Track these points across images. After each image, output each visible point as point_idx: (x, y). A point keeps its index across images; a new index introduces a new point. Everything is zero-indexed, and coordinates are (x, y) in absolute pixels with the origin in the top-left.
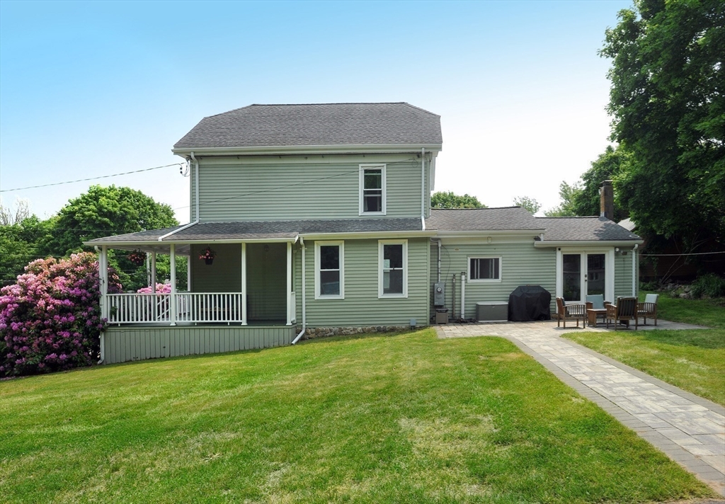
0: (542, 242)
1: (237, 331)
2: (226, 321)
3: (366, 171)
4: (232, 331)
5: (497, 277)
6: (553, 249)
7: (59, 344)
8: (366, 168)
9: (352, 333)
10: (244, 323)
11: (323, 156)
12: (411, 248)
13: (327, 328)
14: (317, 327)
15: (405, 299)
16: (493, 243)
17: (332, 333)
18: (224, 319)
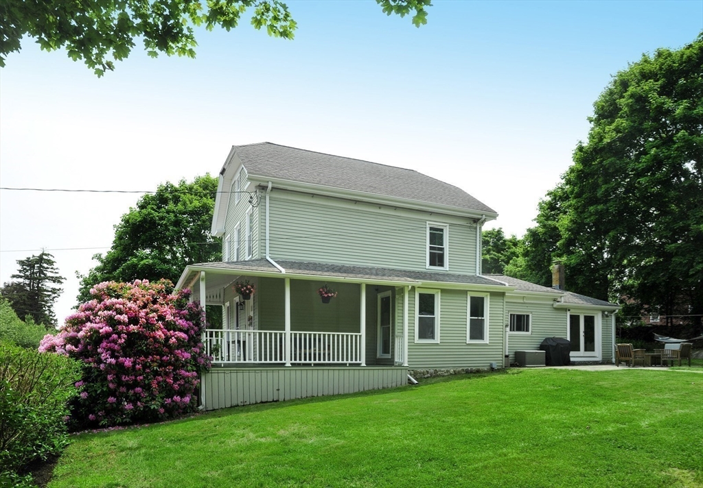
0: (562, 303)
1: (357, 372)
2: (345, 362)
3: (431, 229)
4: (352, 372)
5: (527, 330)
6: (565, 309)
7: (179, 385)
8: (432, 226)
9: (446, 374)
10: (364, 364)
11: (396, 208)
12: (492, 300)
13: (425, 370)
14: (415, 369)
15: (486, 345)
16: (526, 302)
17: (429, 375)
18: (343, 360)
